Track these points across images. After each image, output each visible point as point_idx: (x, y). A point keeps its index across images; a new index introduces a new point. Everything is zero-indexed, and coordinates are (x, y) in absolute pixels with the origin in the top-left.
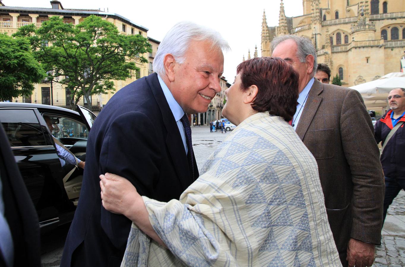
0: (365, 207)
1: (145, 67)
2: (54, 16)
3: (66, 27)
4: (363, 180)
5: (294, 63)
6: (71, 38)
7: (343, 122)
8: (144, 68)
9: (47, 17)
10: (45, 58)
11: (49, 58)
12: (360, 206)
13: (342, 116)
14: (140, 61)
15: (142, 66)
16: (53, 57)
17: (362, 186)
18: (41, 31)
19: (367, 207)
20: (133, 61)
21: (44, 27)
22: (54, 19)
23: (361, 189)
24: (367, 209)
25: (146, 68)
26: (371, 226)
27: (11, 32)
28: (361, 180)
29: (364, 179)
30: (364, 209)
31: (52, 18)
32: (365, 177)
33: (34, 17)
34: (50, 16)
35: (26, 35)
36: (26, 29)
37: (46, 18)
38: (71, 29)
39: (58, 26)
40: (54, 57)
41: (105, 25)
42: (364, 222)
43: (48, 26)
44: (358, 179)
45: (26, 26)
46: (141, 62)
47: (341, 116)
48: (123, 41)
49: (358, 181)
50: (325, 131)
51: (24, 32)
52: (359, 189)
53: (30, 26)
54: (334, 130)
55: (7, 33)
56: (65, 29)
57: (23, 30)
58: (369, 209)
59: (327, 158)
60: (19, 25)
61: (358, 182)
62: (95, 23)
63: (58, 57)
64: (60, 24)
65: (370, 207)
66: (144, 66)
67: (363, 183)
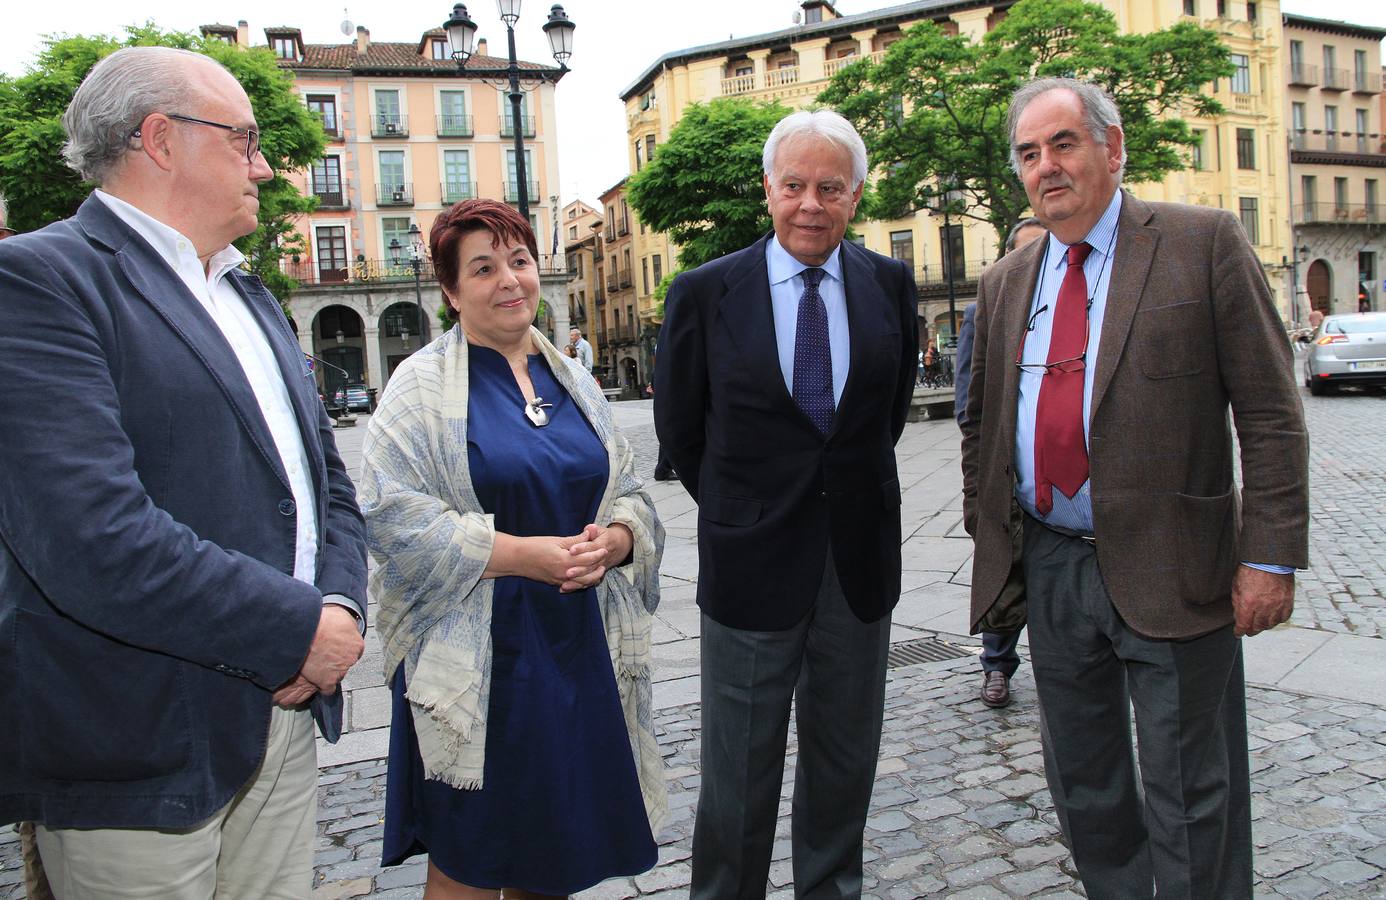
0: (1275, 486)
1: (1272, 124)
2: (916, 22)
3: (944, 49)
4: (1265, 423)
5: (1082, 143)
6: (963, 78)
7: (1219, 285)
8: (1268, 128)
9: (898, 29)
10: (901, 147)
11: (911, 145)
12: (1260, 484)
13: (1217, 270)
14: (1197, 111)
15: (1261, 122)
16: (921, 141)
17: (1262, 438)
18: (880, 73)
19: (1278, 485)
20: (1171, 114)
21: (888, 62)
22: (916, 32)
23: (1260, 445)
24: (1277, 491)
25: (1275, 128)
26: (1290, 529)
27: (814, 92)
28: (1260, 423)
29: (1268, 419)
30: (1272, 492)
31: (910, 32)
32: (1269, 415)
33: (864, 38)
34: (906, 27)
35: (850, 90)
36: (849, 76)
37: (895, 32)
38: (961, 51)
39: (922, 51)
40: (925, 140)
41: (1065, 16)
42: (1272, 521)
43: (897, 56)
44: (1253, 423)
45: (849, 69)
46: (1201, 112)
47: (1215, 269)
48: (1126, 57)
49: (1252, 426)
50: (1181, 307)
51: (845, 84)
52: (1256, 446)
53: (858, 66)
54: (1200, 303)
55: (778, 101)
56: (943, 54)
57: (841, 79)
58: (1283, 489)
59: (1190, 373)
60: (829, 68)
61: (1253, 429)
62: (1033, 18)
63: (934, 138)
64: (929, 43)
65: (1284, 485)
66: (1268, 121)
67: (1267, 431)
